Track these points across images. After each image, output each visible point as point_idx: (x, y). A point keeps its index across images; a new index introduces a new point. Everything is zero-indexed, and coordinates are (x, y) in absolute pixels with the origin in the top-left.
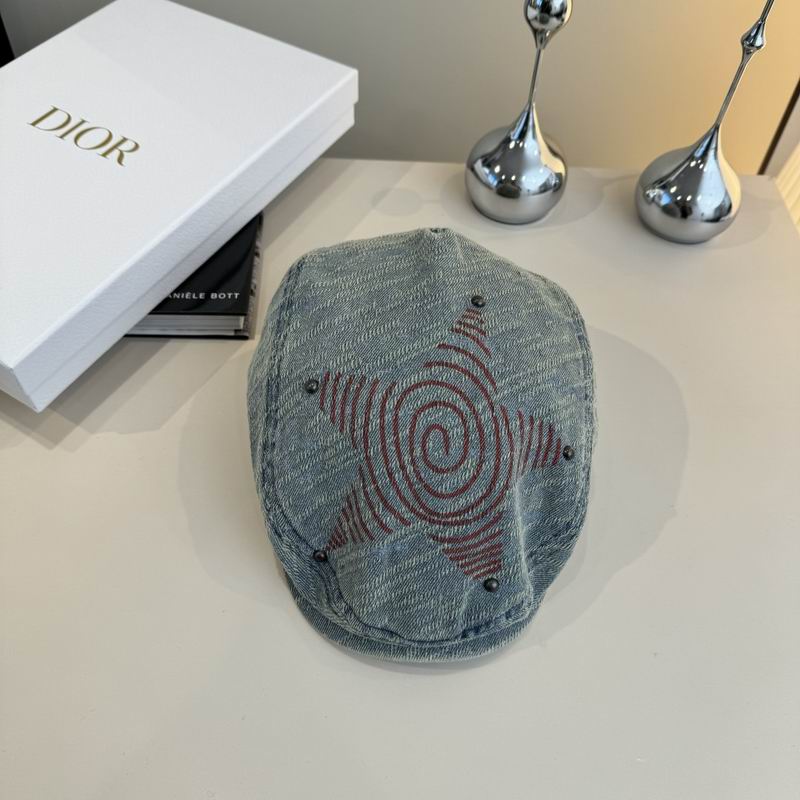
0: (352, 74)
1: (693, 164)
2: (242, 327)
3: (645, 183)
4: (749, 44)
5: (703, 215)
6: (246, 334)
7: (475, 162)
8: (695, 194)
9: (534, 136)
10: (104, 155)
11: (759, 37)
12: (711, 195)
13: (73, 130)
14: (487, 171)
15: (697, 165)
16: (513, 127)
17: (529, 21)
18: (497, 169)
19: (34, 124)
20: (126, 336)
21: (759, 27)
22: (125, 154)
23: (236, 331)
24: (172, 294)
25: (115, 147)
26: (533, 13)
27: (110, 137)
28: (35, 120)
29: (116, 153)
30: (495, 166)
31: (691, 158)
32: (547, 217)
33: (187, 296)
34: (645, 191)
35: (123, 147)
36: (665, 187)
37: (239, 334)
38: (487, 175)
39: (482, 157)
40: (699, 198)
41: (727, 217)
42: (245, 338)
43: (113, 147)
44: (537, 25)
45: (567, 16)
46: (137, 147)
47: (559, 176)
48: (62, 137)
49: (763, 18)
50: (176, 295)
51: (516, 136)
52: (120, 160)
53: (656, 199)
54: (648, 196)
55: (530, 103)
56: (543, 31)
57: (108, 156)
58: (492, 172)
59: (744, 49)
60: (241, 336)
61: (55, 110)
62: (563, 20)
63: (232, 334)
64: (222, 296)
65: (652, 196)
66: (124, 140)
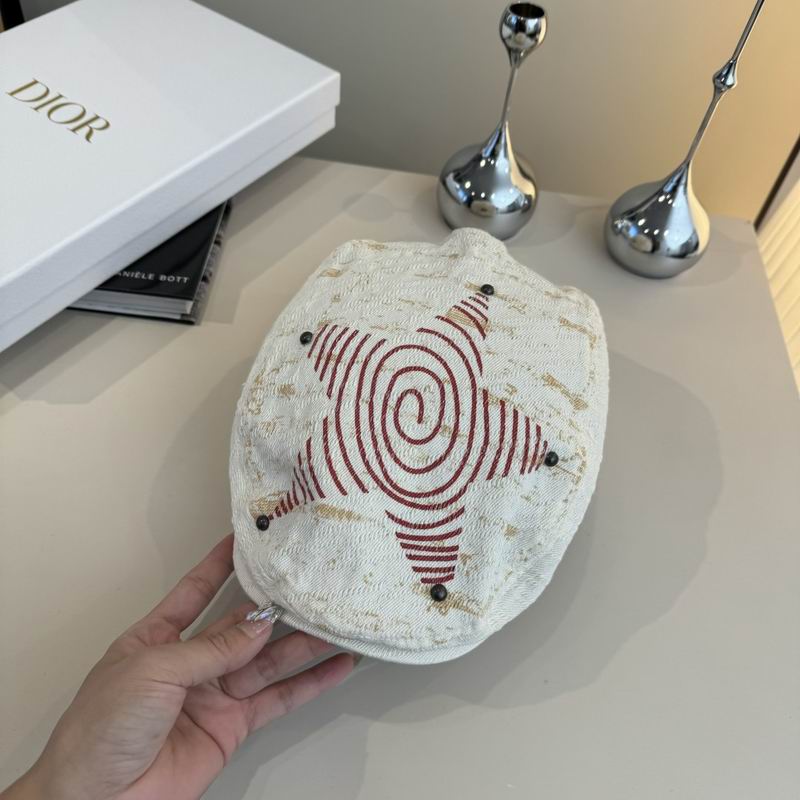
0: (334, 77)
1: (662, 199)
2: (188, 311)
3: (615, 214)
4: (720, 82)
5: (668, 250)
6: (193, 320)
7: (447, 175)
8: (662, 229)
9: (506, 155)
10: (74, 130)
11: (730, 76)
12: (678, 231)
13: (49, 103)
14: (458, 186)
15: (666, 200)
16: (485, 145)
17: (504, 40)
18: (468, 185)
19: (12, 94)
20: (69, 308)
21: (730, 66)
22: (95, 131)
23: (183, 315)
24: (122, 272)
25: (86, 124)
26: (507, 31)
27: (83, 114)
28: (13, 90)
29: (86, 130)
30: (466, 181)
31: (660, 193)
32: (515, 237)
33: (137, 275)
34: (614, 221)
35: (94, 125)
36: (634, 219)
37: (186, 319)
38: (457, 190)
39: (454, 171)
40: (666, 233)
41: (693, 255)
42: (191, 323)
43: (85, 124)
44: (511, 44)
45: (541, 37)
46: (107, 125)
47: (528, 197)
48: (36, 109)
49: (735, 58)
50: (126, 274)
51: (488, 154)
52: (88, 137)
53: (624, 230)
54: (616, 226)
55: (503, 121)
56: (517, 51)
57: (77, 132)
58: (463, 187)
59: (715, 87)
60: (186, 321)
61: (35, 82)
62: (537, 41)
63: (178, 317)
64: (171, 279)
65: (620, 226)
66: (97, 118)
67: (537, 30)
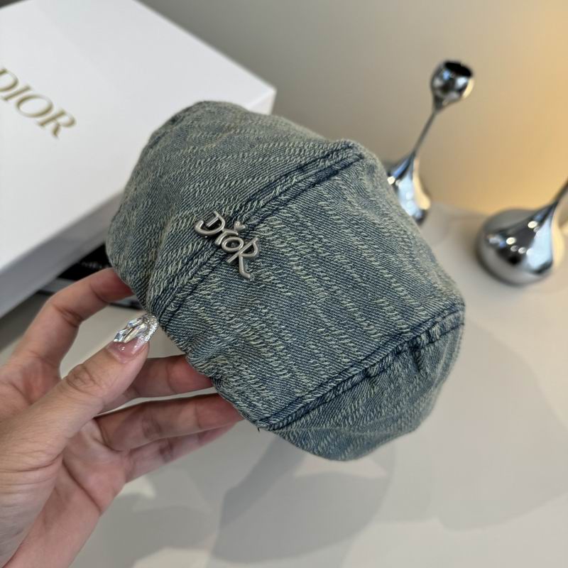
5: (528, 265)
8: (526, 248)
10: (42, 124)
13: (19, 94)
17: (433, 88)
25: (53, 119)
27: (50, 108)
29: (51, 126)
31: (531, 219)
35: (61, 120)
36: (503, 237)
40: (529, 252)
41: (546, 272)
43: (51, 119)
44: (439, 94)
45: (467, 93)
46: (72, 123)
47: (423, 211)
48: (5, 99)
52: (56, 131)
54: (487, 241)
55: (414, 151)
61: (4, 71)
62: (461, 96)
66: (62, 114)
67: (464, 87)
